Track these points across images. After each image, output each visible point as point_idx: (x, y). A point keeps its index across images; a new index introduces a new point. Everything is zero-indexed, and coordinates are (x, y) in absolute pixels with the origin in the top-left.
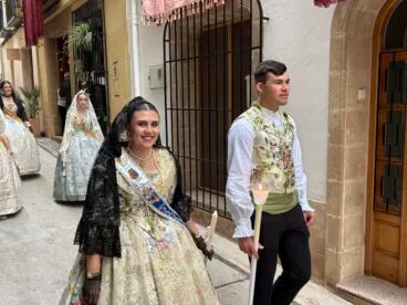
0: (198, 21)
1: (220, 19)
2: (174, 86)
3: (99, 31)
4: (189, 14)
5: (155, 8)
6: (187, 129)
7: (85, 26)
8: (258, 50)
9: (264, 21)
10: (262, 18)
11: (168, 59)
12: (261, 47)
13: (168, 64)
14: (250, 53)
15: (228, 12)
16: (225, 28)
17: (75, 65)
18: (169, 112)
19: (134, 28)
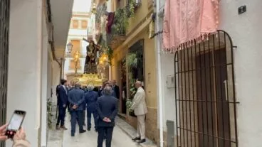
0: (194, 50)
1: (207, 48)
2: (180, 87)
3: (141, 57)
4: (188, 46)
5: (170, 44)
6: (188, 112)
7: (134, 55)
8: (231, 66)
9: (234, 48)
10: (232, 47)
11: (177, 71)
12: (232, 64)
13: (177, 75)
14: (226, 67)
15: (211, 44)
16: (210, 53)
17: (129, 76)
18: (178, 102)
19: (159, 56)
